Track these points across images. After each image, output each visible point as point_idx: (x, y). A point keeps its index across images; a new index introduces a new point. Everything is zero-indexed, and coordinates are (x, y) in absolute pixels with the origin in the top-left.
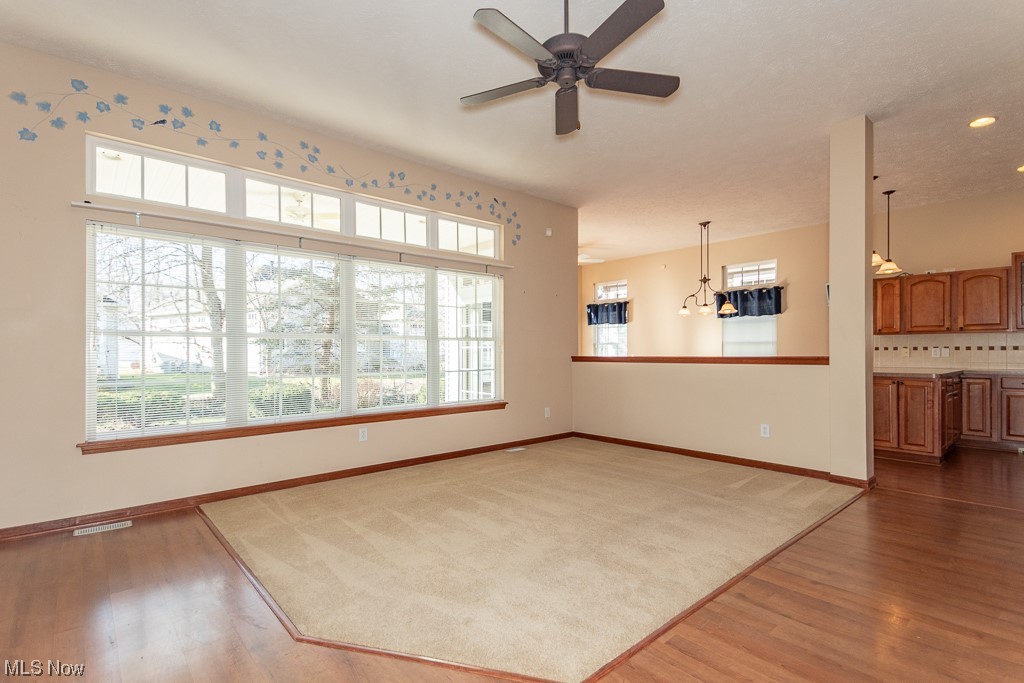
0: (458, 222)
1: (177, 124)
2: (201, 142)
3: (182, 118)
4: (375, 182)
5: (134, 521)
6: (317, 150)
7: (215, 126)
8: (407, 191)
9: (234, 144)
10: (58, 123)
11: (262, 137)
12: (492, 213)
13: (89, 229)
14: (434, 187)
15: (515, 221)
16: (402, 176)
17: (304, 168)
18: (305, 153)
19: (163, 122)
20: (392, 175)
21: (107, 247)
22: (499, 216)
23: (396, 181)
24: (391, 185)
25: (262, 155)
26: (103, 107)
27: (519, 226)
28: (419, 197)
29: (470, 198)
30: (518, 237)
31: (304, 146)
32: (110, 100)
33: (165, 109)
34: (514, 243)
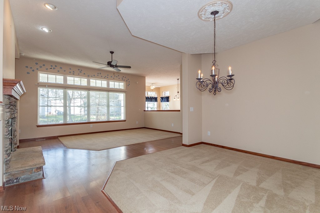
0: (114, 82)
1: (54, 68)
2: (58, 71)
3: (55, 67)
4: (94, 75)
5: (46, 139)
6: (81, 70)
7: (61, 68)
8: (102, 77)
9: (65, 71)
10: (33, 71)
11: (70, 69)
12: (122, 80)
13: (38, 88)
14: (108, 75)
15: (128, 81)
16: (100, 74)
17: (79, 74)
18: (79, 71)
19: (51, 68)
20: (98, 74)
21: (41, 91)
22: (124, 80)
23: (99, 75)
24: (98, 76)
25: (70, 72)
26: (41, 67)
27: (129, 82)
28: (104, 78)
29: (117, 77)
30: (129, 84)
31: (79, 70)
32: (42, 66)
33: (52, 66)
34: (128, 85)
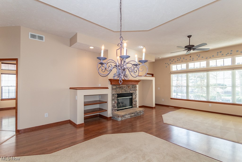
1: (179, 60)
2: (182, 61)
4: (213, 56)
7: (184, 58)
8: (222, 55)
9: (186, 60)
10: (168, 65)
11: (191, 57)
14: (231, 51)
16: (221, 52)
17: (197, 59)
18: (198, 56)
20: (218, 53)
25: (191, 60)
28: (226, 55)
32: (173, 60)
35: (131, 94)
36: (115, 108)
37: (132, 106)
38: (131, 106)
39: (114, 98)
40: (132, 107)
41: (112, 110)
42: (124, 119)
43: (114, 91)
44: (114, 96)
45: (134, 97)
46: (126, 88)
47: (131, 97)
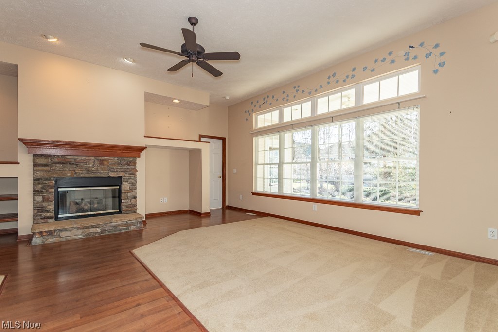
2: (271, 104)
3: (267, 99)
4: (321, 87)
6: (298, 86)
7: (273, 97)
8: (337, 81)
9: (277, 100)
12: (407, 59)
14: (354, 69)
15: (437, 52)
16: (334, 75)
17: (295, 96)
18: (295, 90)
19: (264, 103)
22: (415, 59)
23: (331, 79)
26: (255, 106)
28: (344, 81)
29: (384, 60)
34: (435, 72)
35: (118, 181)
36: (42, 212)
37: (120, 208)
38: (118, 210)
39: (42, 188)
40: (120, 212)
41: (34, 219)
42: (51, 240)
43: (38, 170)
44: (39, 184)
45: (125, 186)
46: (93, 165)
47: (118, 187)
